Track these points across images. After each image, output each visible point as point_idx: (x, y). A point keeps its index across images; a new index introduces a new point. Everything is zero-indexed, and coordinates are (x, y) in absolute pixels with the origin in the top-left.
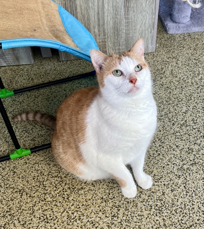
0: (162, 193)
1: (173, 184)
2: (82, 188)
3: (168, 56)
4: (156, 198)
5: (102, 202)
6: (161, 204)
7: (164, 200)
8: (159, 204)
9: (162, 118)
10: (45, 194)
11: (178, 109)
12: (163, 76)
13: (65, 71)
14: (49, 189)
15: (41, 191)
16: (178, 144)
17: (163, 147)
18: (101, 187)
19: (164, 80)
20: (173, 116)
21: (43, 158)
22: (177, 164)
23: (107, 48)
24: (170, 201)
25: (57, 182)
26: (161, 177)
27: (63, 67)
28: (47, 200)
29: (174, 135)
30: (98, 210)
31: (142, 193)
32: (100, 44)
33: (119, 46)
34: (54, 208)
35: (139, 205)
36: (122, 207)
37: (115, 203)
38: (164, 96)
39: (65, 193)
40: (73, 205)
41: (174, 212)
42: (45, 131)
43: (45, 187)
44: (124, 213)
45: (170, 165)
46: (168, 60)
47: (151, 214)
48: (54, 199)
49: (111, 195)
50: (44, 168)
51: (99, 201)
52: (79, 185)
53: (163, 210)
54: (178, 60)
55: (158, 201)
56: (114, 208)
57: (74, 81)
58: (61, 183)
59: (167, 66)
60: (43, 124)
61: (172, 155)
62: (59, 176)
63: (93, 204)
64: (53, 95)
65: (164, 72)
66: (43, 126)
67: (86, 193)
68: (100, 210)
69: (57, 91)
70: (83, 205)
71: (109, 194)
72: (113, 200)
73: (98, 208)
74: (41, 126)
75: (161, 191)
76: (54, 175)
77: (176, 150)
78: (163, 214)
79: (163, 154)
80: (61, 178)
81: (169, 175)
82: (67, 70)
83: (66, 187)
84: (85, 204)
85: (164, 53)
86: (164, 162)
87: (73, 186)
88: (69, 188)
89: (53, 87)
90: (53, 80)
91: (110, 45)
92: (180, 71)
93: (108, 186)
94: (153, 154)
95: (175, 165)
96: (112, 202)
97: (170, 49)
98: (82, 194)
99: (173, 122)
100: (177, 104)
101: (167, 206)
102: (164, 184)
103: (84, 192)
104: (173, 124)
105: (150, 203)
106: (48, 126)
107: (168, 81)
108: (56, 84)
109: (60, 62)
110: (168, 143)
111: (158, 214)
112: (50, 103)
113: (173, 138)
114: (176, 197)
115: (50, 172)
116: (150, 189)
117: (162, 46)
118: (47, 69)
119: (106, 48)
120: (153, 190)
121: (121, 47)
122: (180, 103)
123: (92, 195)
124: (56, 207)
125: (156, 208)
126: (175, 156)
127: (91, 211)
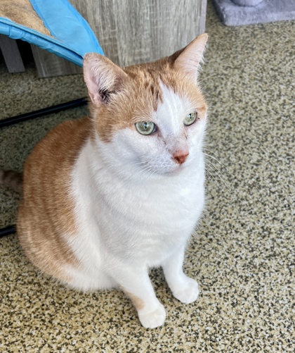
0: (215, 309)
1: (236, 292)
2: (75, 303)
3: (226, 65)
4: (204, 319)
5: (110, 327)
6: (215, 328)
7: (219, 321)
8: (211, 329)
9: (217, 173)
10: (11, 314)
11: (244, 158)
12: (217, 100)
13: (46, 96)
14: (19, 306)
15: (4, 310)
16: (244, 221)
17: (218, 227)
18: (108, 300)
19: (219, 107)
20: (235, 171)
21: (8, 250)
22: (243, 257)
23: (119, 52)
24: (231, 324)
25: (31, 293)
26: (214, 280)
27: (44, 89)
28: (14, 325)
29: (238, 204)
30: (104, 342)
31: (180, 310)
32: (107, 44)
33: (141, 47)
34: (26, 340)
35: (176, 331)
36: (145, 335)
37: (134, 328)
38: (219, 135)
39: (46, 312)
40: (60, 333)
41: (236, 343)
42: (11, 202)
43: (11, 301)
44: (149, 347)
45: (230, 259)
46: (225, 72)
47: (197, 347)
48: (27, 324)
49: (126, 315)
50: (9, 268)
51: (106, 325)
52: (70, 297)
53: (218, 339)
54: (243, 71)
55: (209, 323)
56: (131, 337)
57: (62, 112)
58: (38, 294)
59: (224, 82)
60: (8, 189)
61: (234, 241)
62: (35, 281)
63: (94, 331)
64: (26, 139)
65: (219, 94)
66: (8, 193)
67: (82, 311)
68: (108, 342)
69: (33, 131)
70: (77, 333)
71: (124, 313)
72: (129, 323)
73: (104, 338)
74: (4, 194)
75: (214, 305)
76: (26, 281)
77: (241, 231)
78: (218, 348)
79: (218, 240)
80: (39, 285)
81: (228, 276)
82: (50, 94)
83: (47, 302)
84: (80, 331)
85: (218, 60)
86: (220, 253)
87: (61, 299)
88: (53, 303)
89: (27, 124)
90: (27, 112)
91: (124, 46)
92: (246, 91)
93: (121, 299)
94: (201, 240)
95: (239, 258)
96: (128, 326)
97: (229, 52)
98: (75, 314)
99: (236, 180)
100: (243, 149)
101: (225, 332)
102: (220, 294)
103: (80, 310)
104: (236, 185)
105: (195, 328)
106: (17, 193)
107: (226, 109)
108: (32, 118)
109: (39, 79)
110: (226, 219)
111: (209, 347)
112: (21, 153)
113: (236, 210)
114: (240, 317)
115: (20, 275)
116: (195, 302)
117: (215, 47)
118: (16, 93)
119: (116, 51)
120: (200, 305)
121: (143, 50)
122: (248, 146)
123: (92, 316)
124: (29, 337)
125: (206, 336)
126: (240, 243)
127: (90, 343)
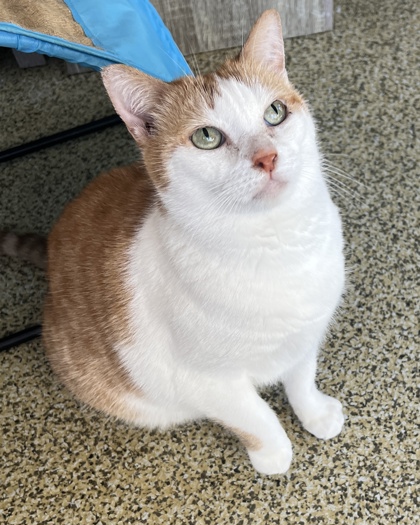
0: (372, 447)
1: (403, 416)
2: (145, 450)
3: (370, 40)
4: (355, 463)
5: (203, 488)
6: (373, 478)
7: (378, 466)
8: (366, 480)
9: (363, 221)
10: (39, 474)
11: (406, 192)
12: (358, 98)
13: (83, 103)
14: (51, 460)
15: (27, 467)
16: (409, 298)
17: (369, 309)
18: (198, 441)
19: (361, 110)
20: (392, 215)
21: (29, 366)
22: (412, 356)
23: (197, 29)
24: (398, 469)
25: (71, 437)
26: (367, 397)
27: (79, 92)
28: (45, 493)
29: (399, 270)
30: (193, 514)
31: (316, 451)
32: (176, 17)
33: (231, 19)
34: (66, 517)
35: (310, 486)
36: (260, 497)
37: (242, 487)
38: (365, 156)
39: (97, 468)
40: (120, 502)
41: (408, 501)
42: (32, 284)
43: (39, 452)
44: (267, 517)
45: (392, 361)
46: (369, 51)
47: (346, 511)
48: (66, 489)
49: (228, 464)
50: (33, 396)
51: (195, 485)
52: (135, 440)
53: (378, 496)
54: (398, 49)
55: (364, 471)
56: (237, 502)
57: (109, 130)
58: (83, 437)
59: (368, 68)
60: (26, 264)
61: (397, 331)
62: (77, 416)
63: (177, 496)
64: (52, 177)
65: (362, 88)
66: (26, 270)
67: (155, 462)
68: (200, 513)
69: (62, 164)
70: (149, 501)
71: (224, 462)
72: (234, 479)
73: (193, 507)
74: (20, 272)
75: (370, 440)
76: (62, 417)
77: (406, 313)
78: (380, 511)
79: (370, 331)
80: (84, 423)
81: (390, 390)
82: (89, 101)
83: (98, 450)
84: (153, 497)
85: (357, 31)
86: (375, 352)
87: (119, 444)
88: (108, 452)
89: (52, 152)
90: (52, 133)
91: (205, 20)
92: (405, 81)
93: (218, 438)
94: (343, 331)
95: (405, 359)
96: (232, 483)
97: (375, 18)
98: (144, 468)
99: (394, 231)
100: (403, 179)
101: (390, 483)
102: (378, 420)
103: (151, 461)
104: (395, 239)
105: (341, 480)
106: (41, 270)
107: (374, 114)
108: (61, 142)
109: (69, 76)
110: (381, 296)
111: (364, 511)
112: (45, 202)
113: (396, 280)
114: (413, 457)
115: (51, 408)
116: (339, 436)
117: (352, 11)
118: (33, 100)
119: (193, 27)
120: (347, 440)
121: (235, 23)
122: (410, 173)
123: (172, 470)
124: (71, 511)
125: (359, 492)
126: (405, 333)
127: (171, 516)
